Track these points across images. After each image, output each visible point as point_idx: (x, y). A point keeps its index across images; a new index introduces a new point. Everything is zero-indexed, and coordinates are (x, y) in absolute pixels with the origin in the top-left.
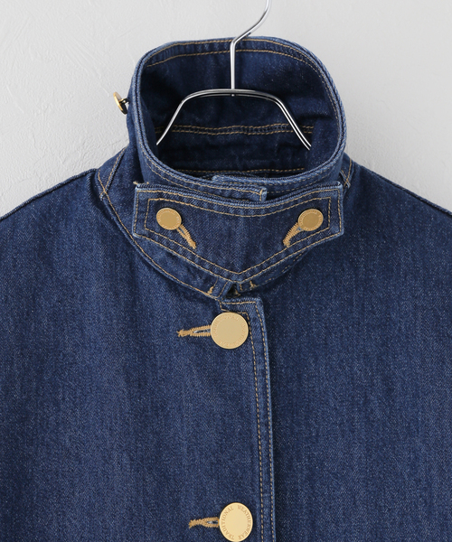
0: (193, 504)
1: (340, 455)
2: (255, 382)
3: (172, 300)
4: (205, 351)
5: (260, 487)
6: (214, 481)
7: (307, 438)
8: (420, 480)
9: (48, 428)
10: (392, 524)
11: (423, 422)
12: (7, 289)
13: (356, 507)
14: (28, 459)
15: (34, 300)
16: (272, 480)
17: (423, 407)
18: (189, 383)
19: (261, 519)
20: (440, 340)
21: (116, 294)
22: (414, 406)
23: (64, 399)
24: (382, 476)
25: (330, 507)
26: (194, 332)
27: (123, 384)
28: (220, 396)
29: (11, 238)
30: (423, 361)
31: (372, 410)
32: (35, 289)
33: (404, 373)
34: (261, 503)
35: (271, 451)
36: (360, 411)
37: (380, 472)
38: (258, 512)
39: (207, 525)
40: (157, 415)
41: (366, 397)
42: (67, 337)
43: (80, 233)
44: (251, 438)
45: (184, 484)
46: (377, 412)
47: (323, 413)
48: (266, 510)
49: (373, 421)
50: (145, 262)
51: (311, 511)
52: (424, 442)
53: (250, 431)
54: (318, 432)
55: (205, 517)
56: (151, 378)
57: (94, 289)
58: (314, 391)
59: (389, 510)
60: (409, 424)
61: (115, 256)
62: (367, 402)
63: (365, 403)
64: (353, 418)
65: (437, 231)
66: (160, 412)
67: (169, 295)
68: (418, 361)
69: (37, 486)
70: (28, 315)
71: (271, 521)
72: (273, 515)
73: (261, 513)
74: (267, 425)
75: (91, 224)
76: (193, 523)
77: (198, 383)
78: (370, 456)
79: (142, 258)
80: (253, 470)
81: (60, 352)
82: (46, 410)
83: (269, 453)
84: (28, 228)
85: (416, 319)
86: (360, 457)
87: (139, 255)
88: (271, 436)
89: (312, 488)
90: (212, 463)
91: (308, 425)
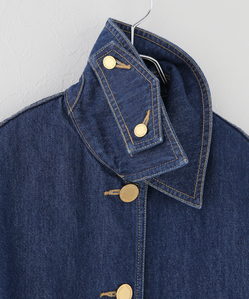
0: (103, 285)
1: (177, 256)
2: (139, 220)
3: (103, 175)
4: (116, 203)
5: (137, 275)
6: (115, 273)
7: (160, 248)
8: (218, 271)
9: (35, 242)
10: (202, 293)
11: (221, 241)
12: (14, 163)
13: (184, 284)
14: (23, 260)
15: (28, 170)
16: (143, 271)
17: (221, 233)
18: (107, 220)
19: (136, 292)
20: (232, 198)
21: (74, 169)
22: (216, 232)
23: (43, 226)
24: (198, 268)
25: (170, 284)
26: (111, 193)
27: (75, 220)
28: (122, 228)
29: (16, 133)
30: (223, 209)
31: (195, 233)
32: (29, 163)
33: (211, 214)
34: (137, 283)
35: (144, 256)
36: (188, 234)
37: (197, 266)
38: (135, 288)
39: (110, 296)
40: (89, 236)
41: (192, 226)
42: (46, 191)
43: (55, 132)
44: (135, 249)
45: (99, 274)
46: (197, 235)
47: (169, 234)
48: (140, 287)
49: (195, 240)
50: (90, 152)
51: (160, 285)
52: (221, 251)
53: (134, 246)
54: (166, 244)
55: (109, 291)
56: (87, 216)
57: (62, 166)
58: (165, 223)
59: (201, 286)
60: (213, 241)
61: (75, 148)
62: (192, 229)
63: (191, 230)
64: (185, 238)
65: (231, 139)
66: (90, 235)
67: (101, 172)
68: (219, 209)
69: (28, 275)
70: (24, 178)
71: (141, 293)
72: (143, 290)
73: (137, 289)
74: (143, 243)
75: (62, 128)
76: (103, 294)
77: (112, 221)
78: (193, 257)
79: (88, 149)
80: (134, 266)
81: (42, 199)
82: (33, 232)
83: (143, 257)
84: (25, 128)
85: (219, 187)
86: (188, 258)
87: (87, 148)
88: (144, 249)
89: (162, 273)
90: (115, 263)
91: (161, 240)
